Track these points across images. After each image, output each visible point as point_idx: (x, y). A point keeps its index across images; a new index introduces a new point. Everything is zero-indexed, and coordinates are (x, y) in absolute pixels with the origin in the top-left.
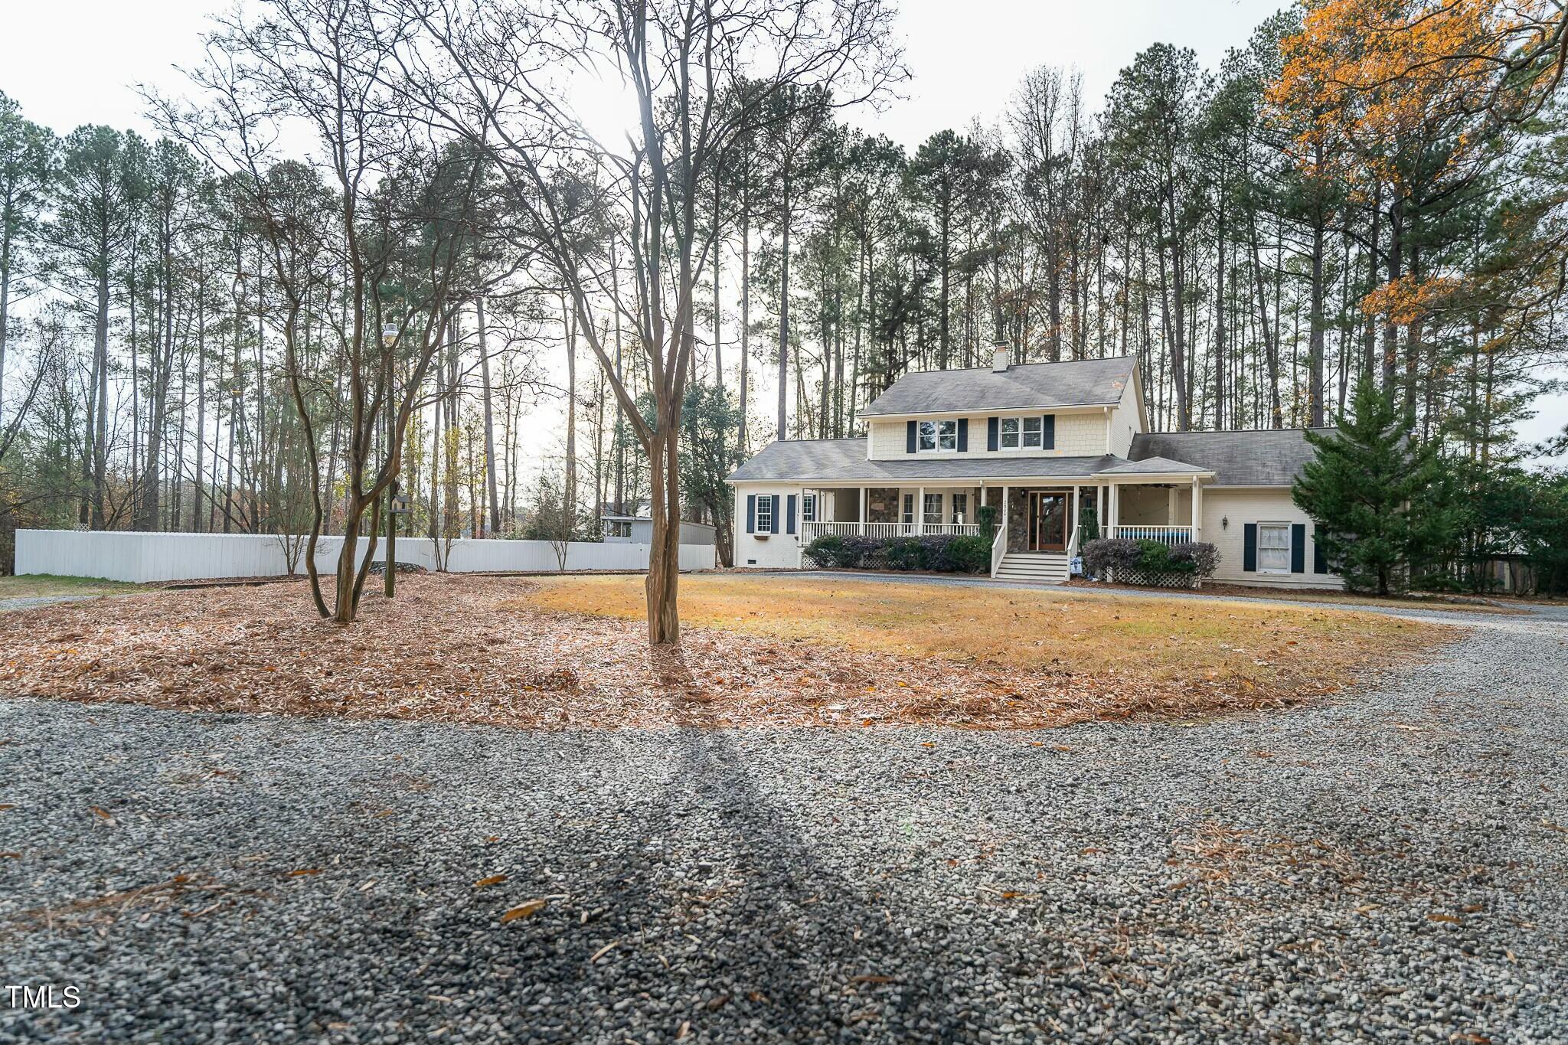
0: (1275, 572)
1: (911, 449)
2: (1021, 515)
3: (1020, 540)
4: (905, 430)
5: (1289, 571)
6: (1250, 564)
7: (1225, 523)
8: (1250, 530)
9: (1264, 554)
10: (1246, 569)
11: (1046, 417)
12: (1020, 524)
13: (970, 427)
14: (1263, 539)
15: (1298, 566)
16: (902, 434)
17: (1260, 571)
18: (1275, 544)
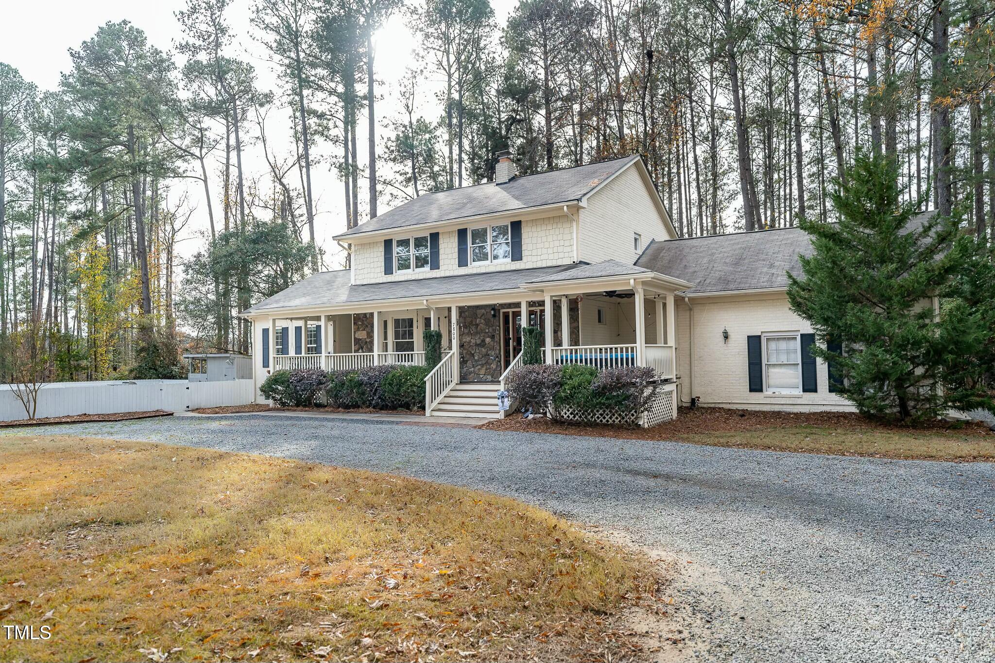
0: (785, 392)
1: (388, 270)
2: (493, 337)
3: (494, 366)
4: (381, 249)
5: (799, 391)
6: (756, 384)
7: (726, 336)
8: (754, 343)
9: (772, 370)
10: (751, 390)
11: (513, 223)
12: (493, 349)
13: (441, 241)
14: (770, 353)
15: (809, 385)
16: (379, 253)
17: (767, 392)
18: (783, 359)
